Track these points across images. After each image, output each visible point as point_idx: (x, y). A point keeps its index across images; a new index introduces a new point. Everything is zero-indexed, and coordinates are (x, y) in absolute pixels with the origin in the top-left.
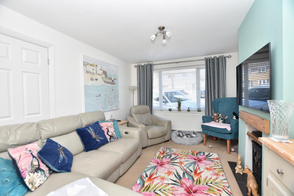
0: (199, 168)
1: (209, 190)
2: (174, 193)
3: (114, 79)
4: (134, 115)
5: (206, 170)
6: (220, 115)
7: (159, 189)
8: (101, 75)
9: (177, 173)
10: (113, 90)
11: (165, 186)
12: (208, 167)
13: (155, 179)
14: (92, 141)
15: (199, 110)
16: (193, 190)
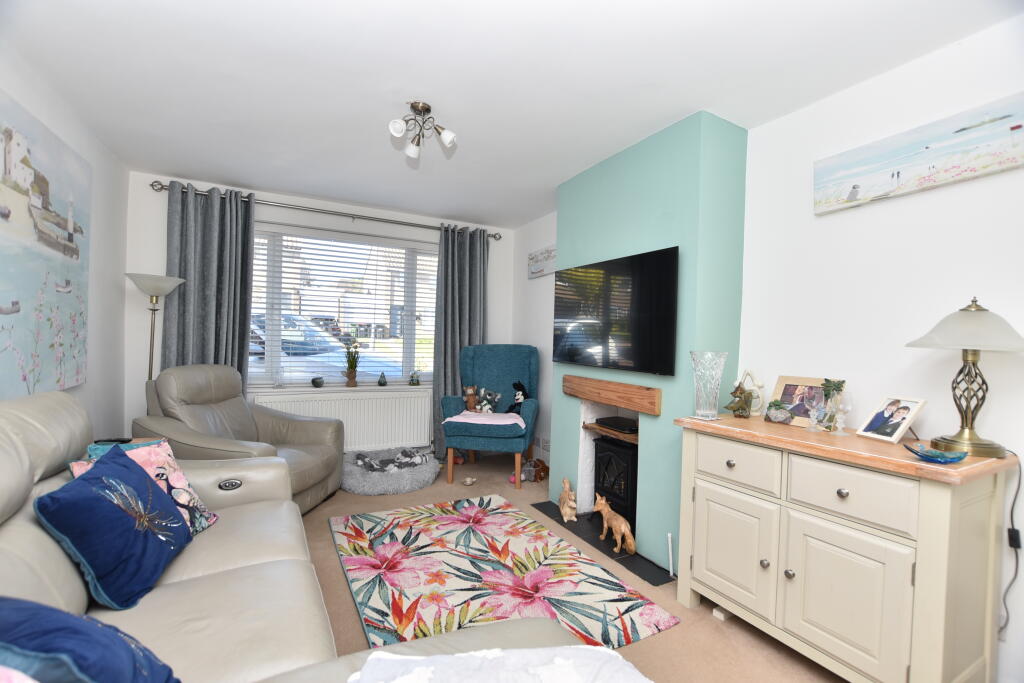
0: (492, 538)
1: (555, 572)
2: (499, 615)
3: (75, 230)
4: (179, 410)
5: (511, 537)
6: (482, 391)
7: (456, 625)
8: (26, 193)
9: (458, 569)
10: (68, 283)
11: (463, 613)
12: (506, 527)
13: (416, 608)
14: (140, 545)
15: (414, 381)
16: (528, 586)
